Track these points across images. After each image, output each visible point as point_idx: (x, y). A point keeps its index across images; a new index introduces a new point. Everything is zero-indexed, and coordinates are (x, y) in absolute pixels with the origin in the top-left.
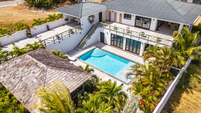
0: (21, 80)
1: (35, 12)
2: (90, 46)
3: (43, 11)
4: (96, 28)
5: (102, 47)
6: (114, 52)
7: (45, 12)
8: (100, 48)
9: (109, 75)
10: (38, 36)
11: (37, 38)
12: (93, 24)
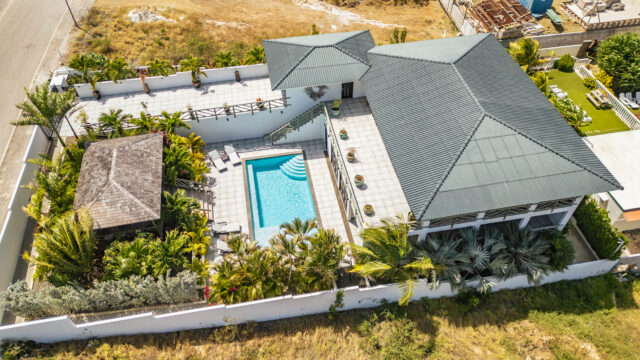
8: (305, 159)
10: (211, 88)
11: (206, 93)
12: (319, 101)
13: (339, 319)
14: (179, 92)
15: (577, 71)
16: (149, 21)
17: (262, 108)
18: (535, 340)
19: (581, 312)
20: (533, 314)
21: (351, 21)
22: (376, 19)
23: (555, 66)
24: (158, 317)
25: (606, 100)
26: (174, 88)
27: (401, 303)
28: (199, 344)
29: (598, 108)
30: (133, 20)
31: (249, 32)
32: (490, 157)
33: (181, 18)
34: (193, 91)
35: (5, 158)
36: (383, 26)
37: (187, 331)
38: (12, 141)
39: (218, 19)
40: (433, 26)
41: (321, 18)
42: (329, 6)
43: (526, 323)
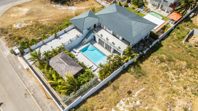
0: (59, 68)
1: (54, 6)
2: (87, 43)
3: (60, 6)
4: (91, 33)
5: (94, 44)
6: (99, 49)
7: (61, 6)
8: (92, 45)
9: (93, 63)
10: (60, 37)
11: (60, 39)
12: (90, 30)
13: (125, 70)
14: (53, 41)
15: (129, 6)
16: (23, 26)
17: (78, 37)
18: (155, 58)
19: (157, 50)
20: (152, 54)
21: (76, 9)
22: (81, 7)
23: (125, 7)
24: (96, 87)
25: (138, 11)
26: (51, 41)
27: (135, 62)
28: (103, 90)
29: (138, 13)
30: (18, 27)
31: (53, 20)
32: (137, 28)
33: (31, 22)
34: (56, 40)
35: (20, 77)
36: (84, 8)
37: (99, 89)
38: (16, 72)
39: (42, 19)
40: (94, 4)
41: (68, 10)
42: (67, 7)
43: (151, 56)
